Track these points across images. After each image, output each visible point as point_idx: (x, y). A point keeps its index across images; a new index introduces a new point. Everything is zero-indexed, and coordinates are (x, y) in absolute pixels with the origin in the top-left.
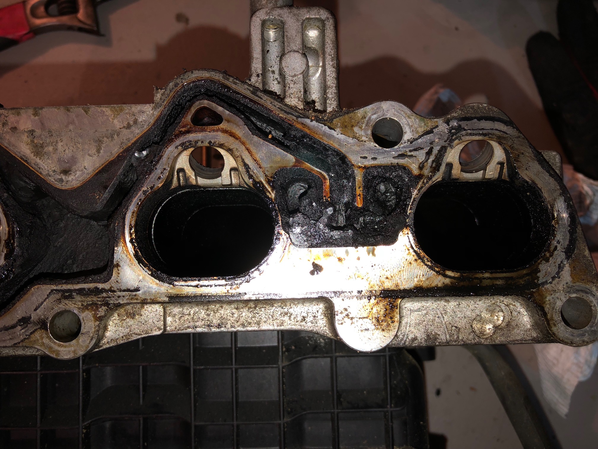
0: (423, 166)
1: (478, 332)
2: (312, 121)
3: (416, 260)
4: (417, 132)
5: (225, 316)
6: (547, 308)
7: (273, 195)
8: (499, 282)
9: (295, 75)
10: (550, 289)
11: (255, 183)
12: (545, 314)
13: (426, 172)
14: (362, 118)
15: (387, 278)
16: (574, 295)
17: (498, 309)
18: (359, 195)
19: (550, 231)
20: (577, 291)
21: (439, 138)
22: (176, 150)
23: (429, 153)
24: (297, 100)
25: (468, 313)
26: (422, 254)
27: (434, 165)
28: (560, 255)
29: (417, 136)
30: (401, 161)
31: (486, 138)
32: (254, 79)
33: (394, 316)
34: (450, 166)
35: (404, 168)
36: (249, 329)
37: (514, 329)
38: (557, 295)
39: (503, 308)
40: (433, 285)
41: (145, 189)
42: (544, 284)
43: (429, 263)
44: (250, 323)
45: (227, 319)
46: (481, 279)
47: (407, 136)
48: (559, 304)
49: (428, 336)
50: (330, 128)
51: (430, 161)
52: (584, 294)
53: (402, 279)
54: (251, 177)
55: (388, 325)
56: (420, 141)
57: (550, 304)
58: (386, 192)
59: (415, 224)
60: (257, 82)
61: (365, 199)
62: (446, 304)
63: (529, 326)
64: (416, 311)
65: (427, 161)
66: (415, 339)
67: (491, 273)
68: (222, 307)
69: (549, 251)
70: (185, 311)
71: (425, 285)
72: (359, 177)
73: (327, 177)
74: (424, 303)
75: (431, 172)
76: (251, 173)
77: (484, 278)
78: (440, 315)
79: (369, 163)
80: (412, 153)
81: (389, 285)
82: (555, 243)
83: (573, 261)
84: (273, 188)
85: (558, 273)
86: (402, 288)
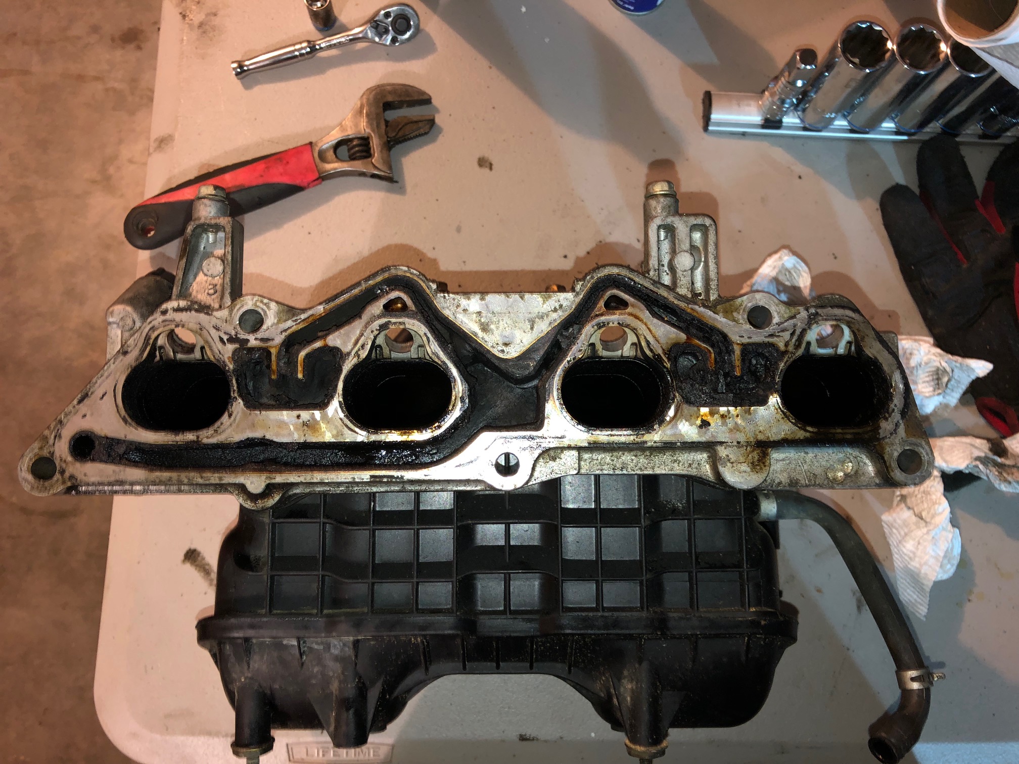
0: (788, 344)
1: (831, 478)
2: (700, 307)
3: (783, 418)
4: (783, 317)
5: (626, 462)
6: (886, 457)
7: (668, 365)
8: (849, 436)
9: (685, 271)
10: (889, 442)
11: (654, 355)
12: (885, 462)
13: (791, 348)
14: (740, 306)
15: (760, 432)
16: (908, 448)
17: (848, 460)
18: (738, 366)
19: (889, 397)
20: (911, 444)
21: (801, 323)
22: (592, 329)
23: (792, 334)
24: (686, 290)
25: (824, 463)
26: (788, 413)
27: (797, 344)
28: (896, 416)
29: (783, 320)
30: (771, 340)
31: (839, 323)
32: (652, 273)
33: (766, 461)
34: (809, 344)
35: (772, 345)
36: (646, 472)
37: (860, 476)
38: (895, 447)
39: (852, 459)
40: (797, 438)
41: (568, 359)
42: (884, 438)
43: (793, 421)
44: (646, 468)
45: (627, 464)
46: (834, 434)
47: (776, 320)
48: (896, 454)
49: (791, 481)
50: (714, 313)
51: (794, 340)
52: (915, 447)
53: (772, 432)
54: (651, 350)
55: (761, 469)
56: (786, 324)
57: (889, 454)
58: (757, 364)
59: (782, 390)
60: (654, 275)
61: (742, 369)
62: (805, 455)
63: (873, 475)
64: (781, 461)
65: (791, 340)
66: (780, 483)
67: (842, 429)
68: (624, 454)
69: (888, 413)
70: (594, 456)
71: (790, 438)
72: (737, 350)
73: (712, 351)
74: (787, 454)
75: (795, 349)
76: (652, 347)
77: (837, 433)
78: (801, 464)
79: (745, 340)
80: (780, 334)
81: (761, 437)
82: (892, 406)
83: (907, 420)
84: (669, 359)
85: (895, 430)
86: (772, 439)
